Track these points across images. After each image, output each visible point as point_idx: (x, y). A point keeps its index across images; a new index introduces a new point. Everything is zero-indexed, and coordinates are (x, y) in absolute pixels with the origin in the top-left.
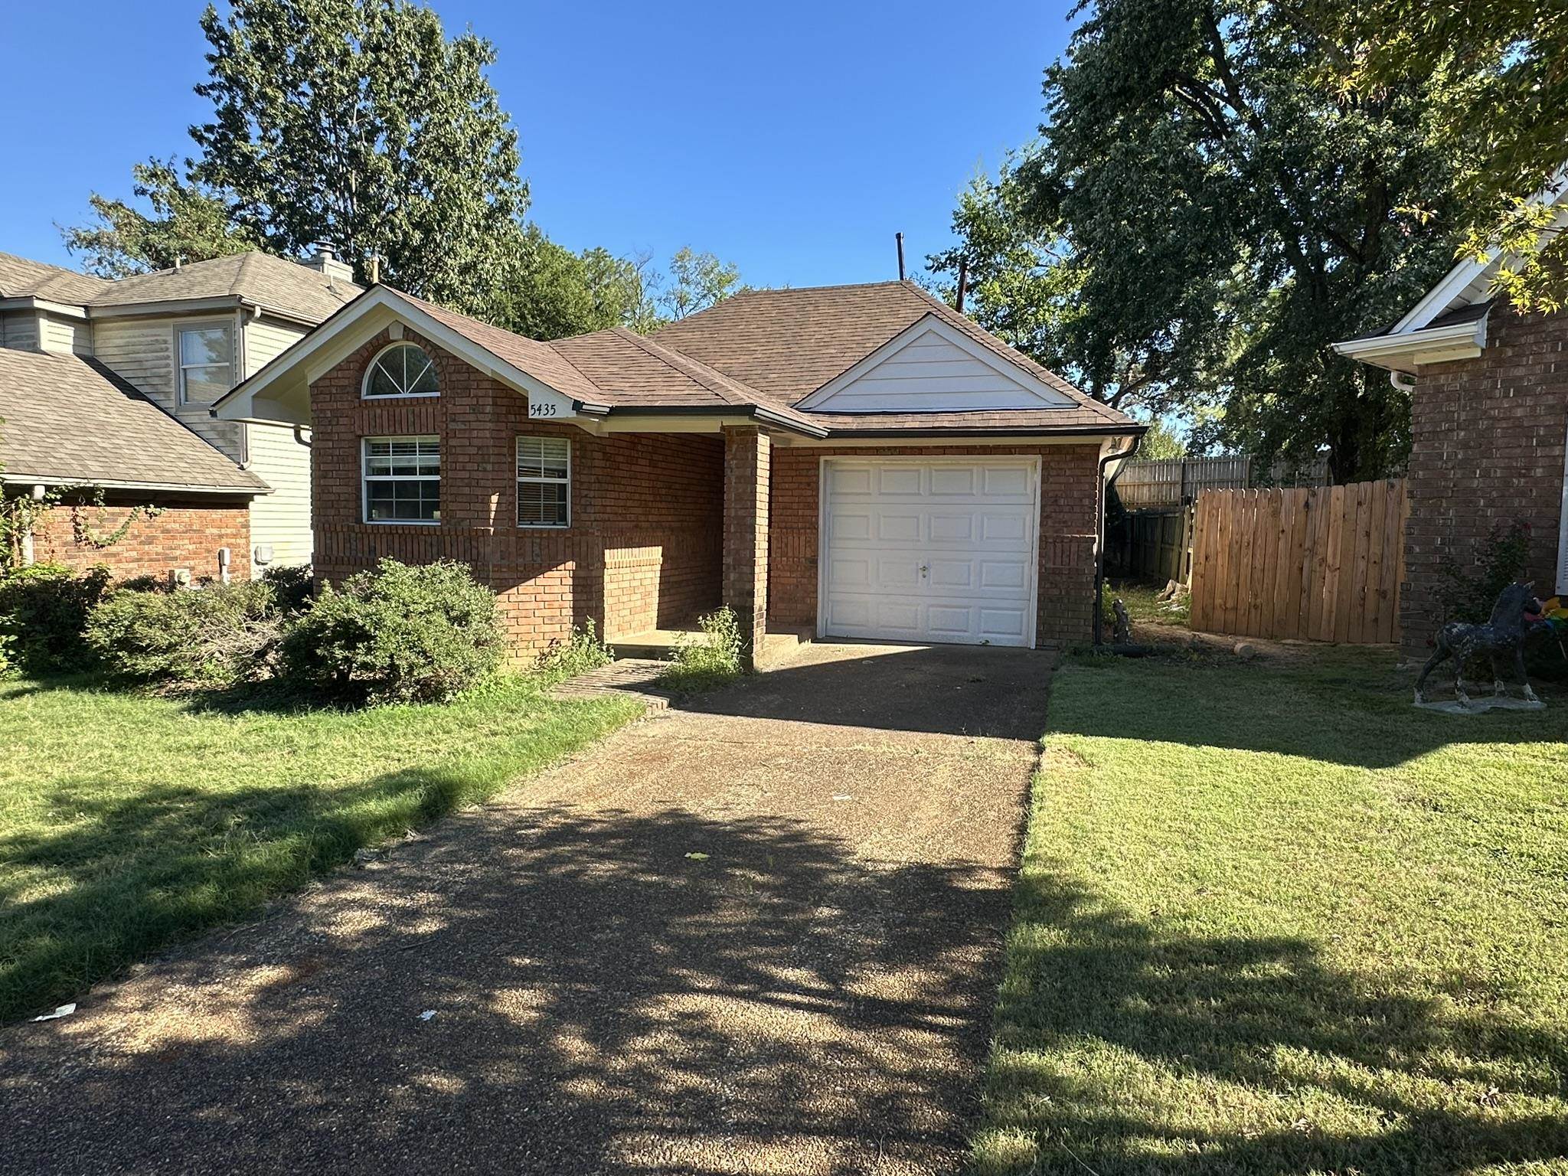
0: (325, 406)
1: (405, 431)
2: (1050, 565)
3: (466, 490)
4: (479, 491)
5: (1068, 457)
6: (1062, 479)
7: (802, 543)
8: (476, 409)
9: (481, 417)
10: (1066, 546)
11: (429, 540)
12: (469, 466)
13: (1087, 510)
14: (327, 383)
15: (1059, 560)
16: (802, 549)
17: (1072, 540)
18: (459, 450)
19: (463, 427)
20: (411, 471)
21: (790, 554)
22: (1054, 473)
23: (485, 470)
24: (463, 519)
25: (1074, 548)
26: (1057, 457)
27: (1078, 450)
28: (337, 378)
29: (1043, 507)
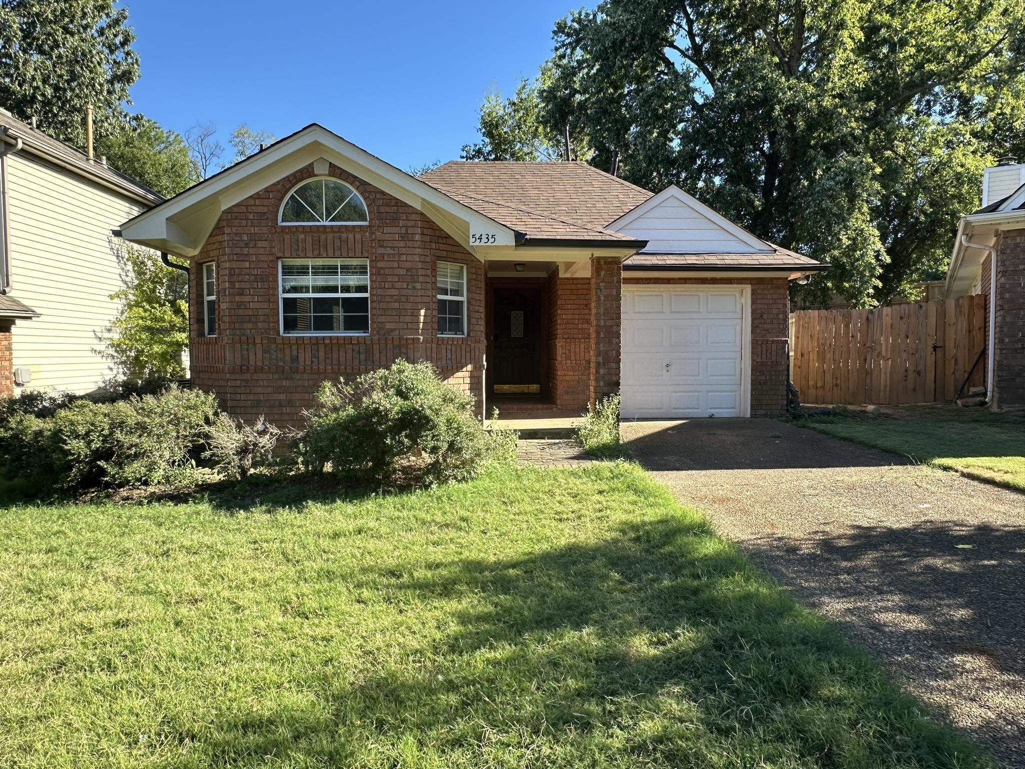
0: (240, 230)
1: (331, 253)
2: (759, 360)
3: (396, 305)
4: (409, 306)
5: (769, 287)
6: (766, 301)
7: (582, 349)
8: (405, 237)
9: (409, 244)
10: (769, 346)
11: (356, 348)
12: (399, 285)
13: (781, 321)
14: (243, 209)
15: (764, 356)
16: (582, 354)
17: (773, 341)
18: (387, 272)
19: (392, 252)
20: (334, 289)
21: (573, 358)
22: (760, 297)
23: (414, 288)
24: (392, 330)
25: (774, 347)
26: (762, 286)
27: (775, 282)
28: (255, 205)
29: (753, 320)
